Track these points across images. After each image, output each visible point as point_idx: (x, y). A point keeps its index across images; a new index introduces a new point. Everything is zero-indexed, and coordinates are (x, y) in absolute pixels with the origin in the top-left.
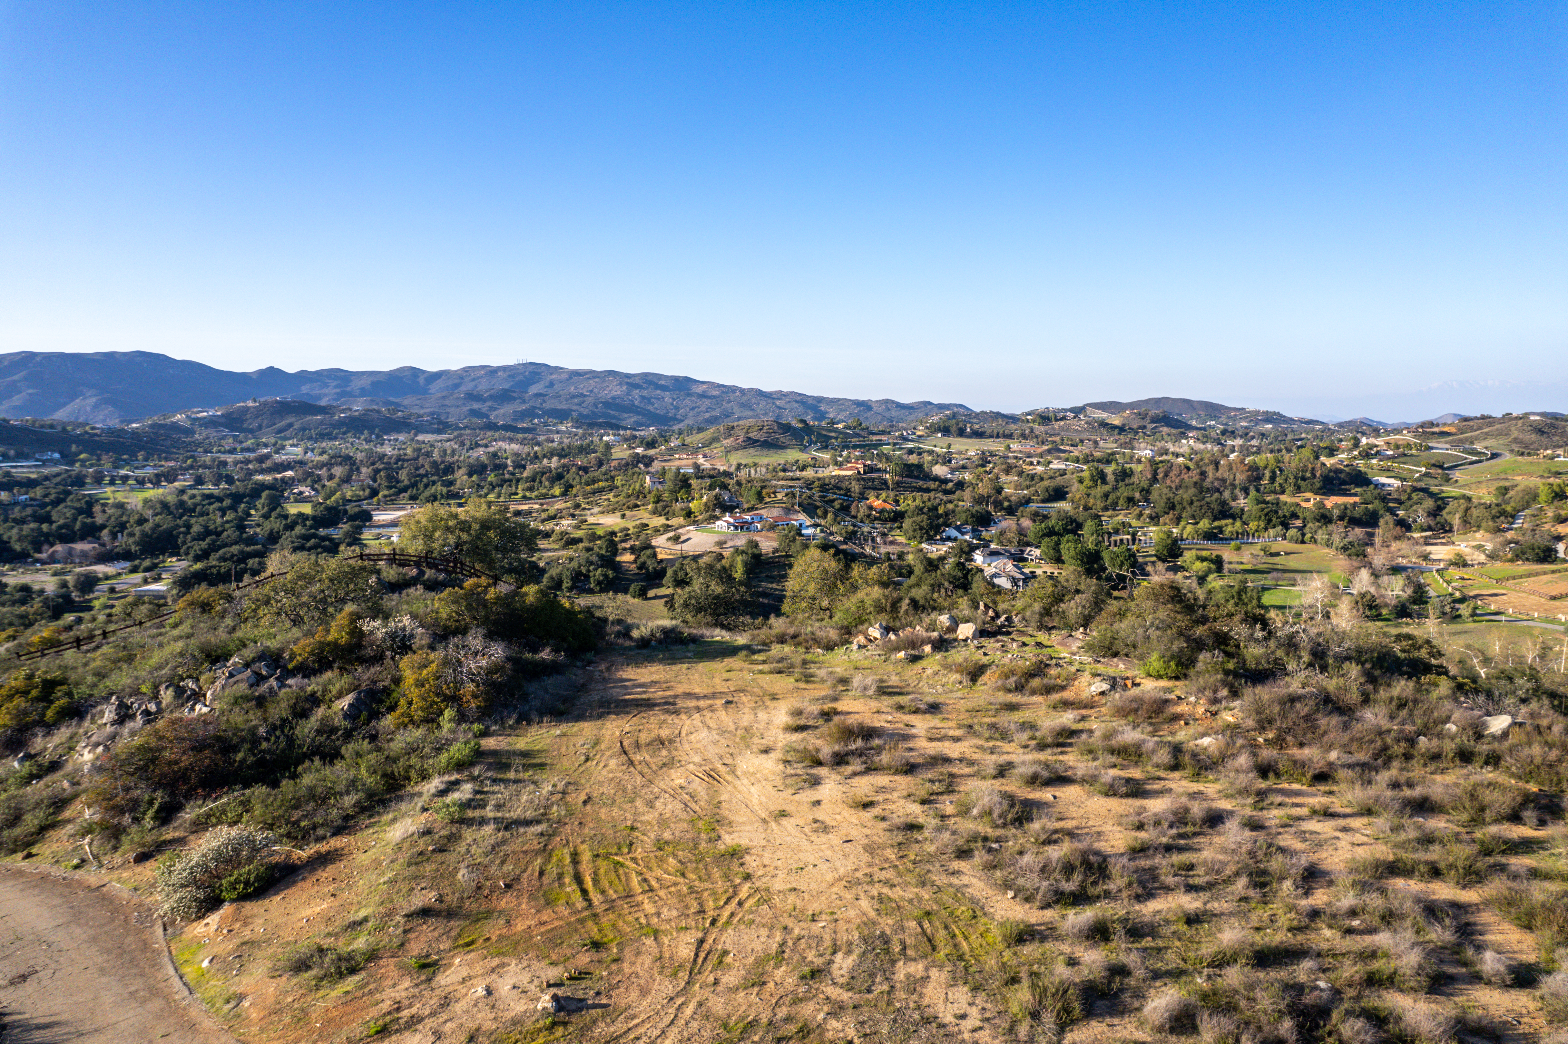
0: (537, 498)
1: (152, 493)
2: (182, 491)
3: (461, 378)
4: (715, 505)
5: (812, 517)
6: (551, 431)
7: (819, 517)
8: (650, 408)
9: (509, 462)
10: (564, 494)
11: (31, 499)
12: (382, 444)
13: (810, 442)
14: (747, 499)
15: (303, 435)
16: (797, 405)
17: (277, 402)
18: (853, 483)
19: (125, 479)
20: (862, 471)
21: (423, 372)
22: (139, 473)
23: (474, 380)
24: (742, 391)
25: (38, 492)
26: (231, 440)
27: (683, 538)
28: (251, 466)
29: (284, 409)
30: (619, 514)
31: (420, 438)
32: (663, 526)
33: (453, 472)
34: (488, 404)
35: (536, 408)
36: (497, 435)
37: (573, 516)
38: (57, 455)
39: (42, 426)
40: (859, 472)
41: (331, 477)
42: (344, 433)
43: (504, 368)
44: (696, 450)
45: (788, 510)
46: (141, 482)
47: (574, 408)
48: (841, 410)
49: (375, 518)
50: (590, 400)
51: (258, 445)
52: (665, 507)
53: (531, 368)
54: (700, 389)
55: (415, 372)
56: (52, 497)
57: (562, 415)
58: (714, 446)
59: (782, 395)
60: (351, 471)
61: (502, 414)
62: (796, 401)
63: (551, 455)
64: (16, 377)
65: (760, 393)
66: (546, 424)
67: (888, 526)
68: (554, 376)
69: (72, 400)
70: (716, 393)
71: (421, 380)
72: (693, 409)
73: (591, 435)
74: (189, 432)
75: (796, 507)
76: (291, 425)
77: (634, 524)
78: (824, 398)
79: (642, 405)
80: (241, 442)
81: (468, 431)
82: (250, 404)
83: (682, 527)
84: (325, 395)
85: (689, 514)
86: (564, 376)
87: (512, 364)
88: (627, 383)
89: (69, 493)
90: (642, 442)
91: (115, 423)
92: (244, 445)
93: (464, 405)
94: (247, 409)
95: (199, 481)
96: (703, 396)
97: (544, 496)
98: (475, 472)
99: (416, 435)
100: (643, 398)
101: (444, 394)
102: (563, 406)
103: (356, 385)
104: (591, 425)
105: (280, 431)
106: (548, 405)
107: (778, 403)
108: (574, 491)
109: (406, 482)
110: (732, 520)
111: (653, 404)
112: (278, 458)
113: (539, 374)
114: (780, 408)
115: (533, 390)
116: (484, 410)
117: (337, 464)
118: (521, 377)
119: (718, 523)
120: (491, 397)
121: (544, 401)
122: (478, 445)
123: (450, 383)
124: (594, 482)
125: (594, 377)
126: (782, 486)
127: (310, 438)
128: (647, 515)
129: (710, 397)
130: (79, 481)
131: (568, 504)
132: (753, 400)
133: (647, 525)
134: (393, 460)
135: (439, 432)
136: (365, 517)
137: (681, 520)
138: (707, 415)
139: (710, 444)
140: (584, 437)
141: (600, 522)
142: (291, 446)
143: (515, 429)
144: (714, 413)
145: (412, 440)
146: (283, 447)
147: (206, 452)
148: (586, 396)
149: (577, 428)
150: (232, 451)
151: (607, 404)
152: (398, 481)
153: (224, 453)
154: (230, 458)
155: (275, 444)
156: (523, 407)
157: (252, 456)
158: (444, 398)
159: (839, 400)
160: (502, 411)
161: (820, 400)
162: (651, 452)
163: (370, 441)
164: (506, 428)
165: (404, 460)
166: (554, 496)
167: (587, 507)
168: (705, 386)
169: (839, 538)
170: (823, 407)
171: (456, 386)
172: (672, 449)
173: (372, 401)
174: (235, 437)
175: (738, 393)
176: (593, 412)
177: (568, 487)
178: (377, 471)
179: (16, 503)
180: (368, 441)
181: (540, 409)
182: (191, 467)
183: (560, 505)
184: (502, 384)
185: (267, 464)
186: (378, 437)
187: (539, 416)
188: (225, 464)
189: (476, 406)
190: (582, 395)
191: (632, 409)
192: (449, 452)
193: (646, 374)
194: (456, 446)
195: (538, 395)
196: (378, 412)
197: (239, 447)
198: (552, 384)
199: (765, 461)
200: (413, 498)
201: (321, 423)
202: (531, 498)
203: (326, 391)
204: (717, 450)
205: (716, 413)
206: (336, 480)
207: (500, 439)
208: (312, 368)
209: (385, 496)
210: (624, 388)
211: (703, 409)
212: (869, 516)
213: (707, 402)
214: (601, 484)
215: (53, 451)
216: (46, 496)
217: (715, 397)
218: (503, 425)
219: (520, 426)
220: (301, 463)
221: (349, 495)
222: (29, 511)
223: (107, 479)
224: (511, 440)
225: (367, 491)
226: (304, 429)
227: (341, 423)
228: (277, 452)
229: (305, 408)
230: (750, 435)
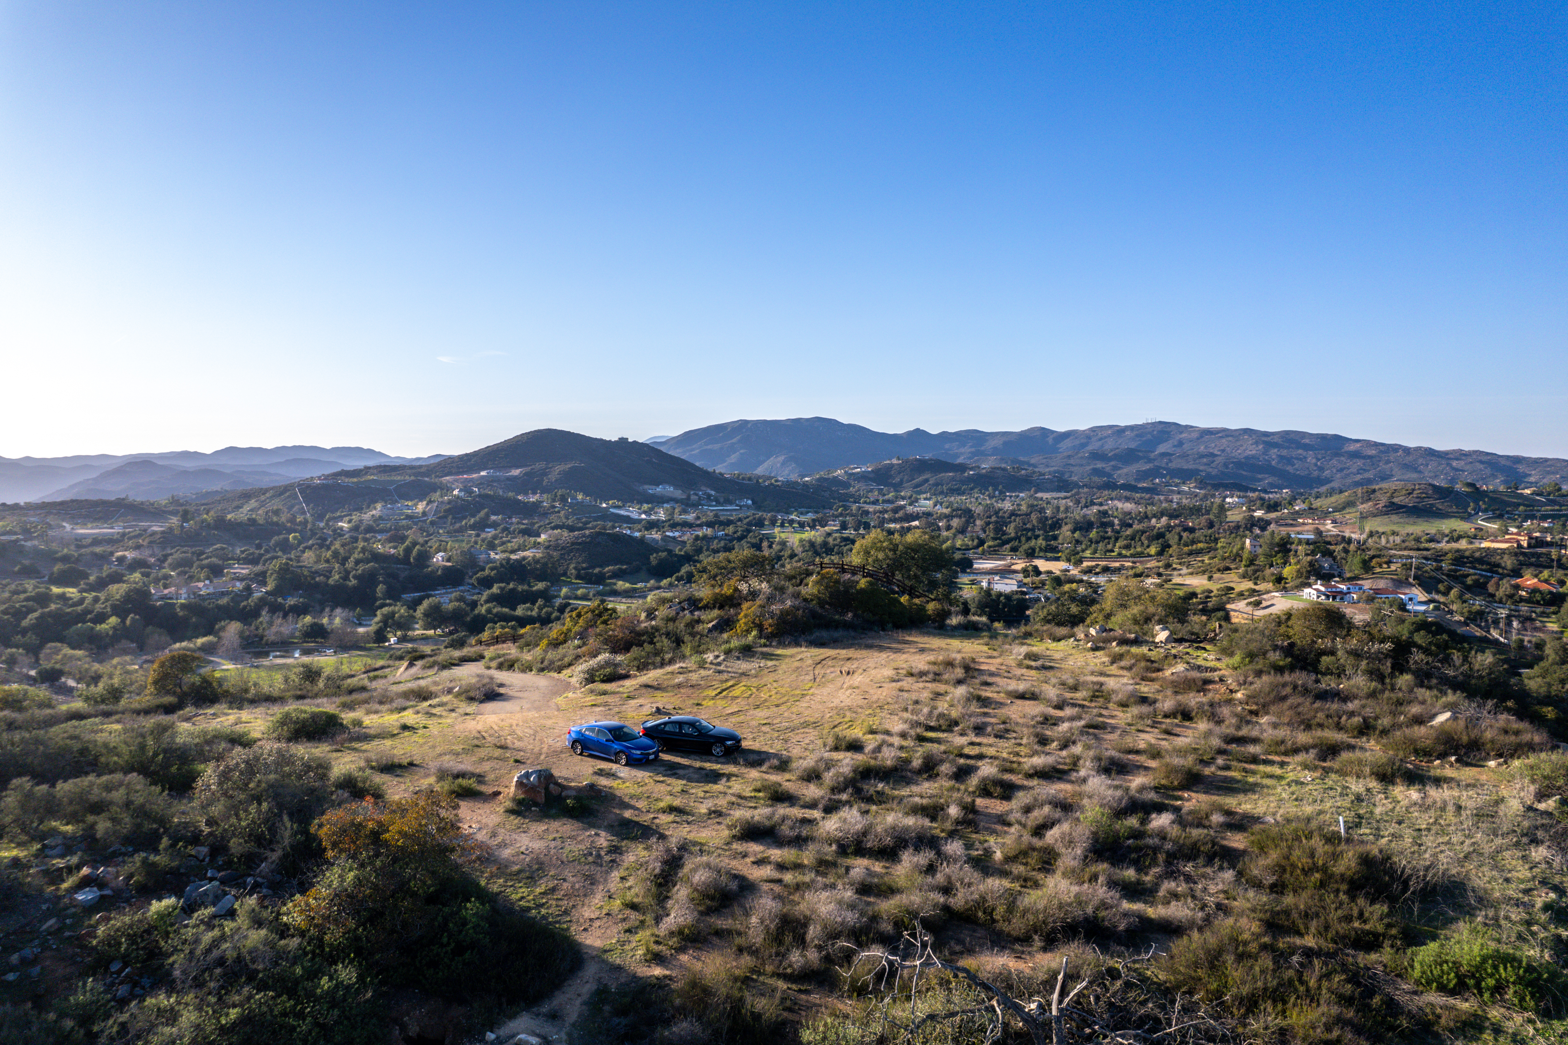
0: (1132, 556)
1: (809, 534)
2: (829, 534)
3: (1089, 437)
4: (1309, 572)
5: (1429, 592)
6: (1173, 491)
7: (1438, 592)
8: (1289, 468)
9: (1116, 521)
10: (1160, 553)
11: (726, 535)
12: (1003, 500)
13: (1477, 510)
14: (1352, 566)
15: (937, 490)
16: (1482, 466)
17: (916, 460)
18: (1506, 557)
19: (791, 522)
20: (1525, 544)
21: (1053, 432)
22: (803, 518)
23: (1100, 439)
24: (1407, 450)
25: (731, 529)
26: (876, 493)
27: (1264, 604)
28: (886, 516)
29: (922, 466)
30: (1206, 576)
31: (1039, 495)
32: (1248, 590)
33: (1060, 527)
34: (1112, 463)
35: (1160, 467)
36: (1114, 494)
37: (1160, 575)
38: (750, 502)
39: (743, 479)
40: (1520, 546)
41: (948, 528)
42: (972, 489)
43: (1132, 428)
44: (1325, 515)
45: (1401, 583)
46: (802, 525)
47: (1201, 468)
48: (1549, 473)
49: (975, 566)
50: (1219, 460)
51: (897, 497)
52: (1255, 571)
53: (1160, 427)
54: (1352, 447)
55: (1044, 432)
56: (739, 534)
57: (1186, 475)
58: (1347, 510)
59: (1461, 455)
60: (967, 523)
61: (1124, 474)
62: (1481, 462)
63: (1158, 516)
64: (734, 440)
65: (1430, 453)
66: (1168, 484)
67: (1538, 610)
68: (1183, 435)
69: (769, 458)
70: (1373, 452)
71: (1050, 440)
72: (1341, 470)
73: (1213, 496)
74: (846, 485)
75: (1411, 580)
76: (927, 481)
77: (1219, 586)
78: (1524, 458)
79: (1280, 466)
80: (884, 495)
81: (1086, 490)
82: (895, 461)
83: (1268, 592)
84: (962, 454)
85: (1279, 579)
86: (1195, 435)
87: (1140, 423)
88: (1264, 442)
89: (749, 531)
90: (1262, 505)
91: (794, 477)
92: (886, 497)
93: (1089, 464)
94: (892, 465)
95: (844, 526)
96: (1356, 455)
97: (1140, 555)
98: (1080, 529)
99: (1036, 492)
100: (1281, 457)
101: (1070, 453)
102: (1191, 466)
103: (992, 444)
104: (1216, 487)
105: (917, 486)
106: (1173, 465)
107: (1455, 464)
108: (1171, 551)
109: (1013, 535)
110: (1323, 589)
111: (1293, 465)
112: (910, 509)
113: (1168, 433)
114: (1456, 470)
115: (1162, 448)
116: (1108, 469)
117: (956, 516)
118: (1149, 436)
119: (1307, 590)
120: (1116, 457)
121: (1171, 461)
122: (1093, 504)
123: (1077, 442)
124: (1193, 542)
125: (1227, 436)
126: (1401, 557)
127: (942, 493)
128: (1236, 579)
129: (1364, 457)
130: (760, 524)
131: (1160, 564)
132: (1421, 461)
133: (1233, 589)
134: (1006, 515)
135: (1059, 489)
136: (966, 565)
137: (1270, 586)
138: (1358, 477)
139: (1344, 508)
140: (1205, 497)
141: (1187, 582)
142: (925, 499)
143: (1133, 488)
144: (1367, 475)
145: (1031, 496)
146: (917, 500)
147: (855, 502)
148: (1217, 455)
149: (1200, 489)
150: (875, 502)
151: (1239, 464)
152: (1004, 533)
153: (869, 503)
154: (871, 508)
155: (910, 497)
156: (1148, 467)
157: (891, 506)
158: (1069, 457)
159: (1546, 460)
160: (1125, 471)
161: (1518, 460)
162: (1273, 515)
163: (994, 497)
164: (1125, 487)
165: (1017, 515)
166: (1149, 556)
167: (1179, 567)
168: (1358, 445)
169: (1457, 618)
170: (1521, 468)
171: (1084, 445)
172: (1297, 512)
173: (1002, 459)
174: (880, 490)
175: (1401, 452)
176: (1222, 473)
177: (1165, 547)
178: (988, 524)
179: (716, 538)
180: (991, 497)
181: (1165, 469)
182: (841, 515)
183: (1152, 564)
184: (1127, 443)
185: (900, 514)
186: (1001, 492)
187: (1164, 476)
188: (867, 513)
189: (1099, 465)
190: (1213, 455)
191: (1268, 469)
192: (1062, 509)
193: (1287, 433)
194: (1071, 504)
195: (1163, 455)
196: (1004, 469)
197: (881, 499)
198: (1181, 443)
199: (1410, 529)
200: (1014, 550)
201: (953, 479)
202: (1126, 556)
203: (962, 450)
204: (1351, 515)
205: (1369, 475)
206: (953, 531)
207: (1116, 499)
208: (952, 429)
209: (990, 547)
210: (1261, 447)
211: (1354, 470)
212: (1511, 596)
213: (1360, 463)
214: (1200, 545)
215: (748, 499)
216: (735, 533)
217: (1370, 457)
218: (1123, 485)
219: (1140, 485)
220: (928, 514)
221: (959, 543)
222: (722, 544)
223: (779, 523)
224: (1127, 499)
225: (976, 542)
226: (937, 484)
227: (970, 479)
228: (910, 504)
229: (939, 466)
230: (1395, 500)
